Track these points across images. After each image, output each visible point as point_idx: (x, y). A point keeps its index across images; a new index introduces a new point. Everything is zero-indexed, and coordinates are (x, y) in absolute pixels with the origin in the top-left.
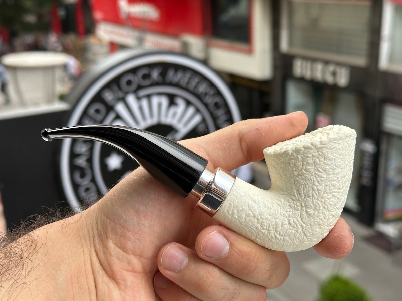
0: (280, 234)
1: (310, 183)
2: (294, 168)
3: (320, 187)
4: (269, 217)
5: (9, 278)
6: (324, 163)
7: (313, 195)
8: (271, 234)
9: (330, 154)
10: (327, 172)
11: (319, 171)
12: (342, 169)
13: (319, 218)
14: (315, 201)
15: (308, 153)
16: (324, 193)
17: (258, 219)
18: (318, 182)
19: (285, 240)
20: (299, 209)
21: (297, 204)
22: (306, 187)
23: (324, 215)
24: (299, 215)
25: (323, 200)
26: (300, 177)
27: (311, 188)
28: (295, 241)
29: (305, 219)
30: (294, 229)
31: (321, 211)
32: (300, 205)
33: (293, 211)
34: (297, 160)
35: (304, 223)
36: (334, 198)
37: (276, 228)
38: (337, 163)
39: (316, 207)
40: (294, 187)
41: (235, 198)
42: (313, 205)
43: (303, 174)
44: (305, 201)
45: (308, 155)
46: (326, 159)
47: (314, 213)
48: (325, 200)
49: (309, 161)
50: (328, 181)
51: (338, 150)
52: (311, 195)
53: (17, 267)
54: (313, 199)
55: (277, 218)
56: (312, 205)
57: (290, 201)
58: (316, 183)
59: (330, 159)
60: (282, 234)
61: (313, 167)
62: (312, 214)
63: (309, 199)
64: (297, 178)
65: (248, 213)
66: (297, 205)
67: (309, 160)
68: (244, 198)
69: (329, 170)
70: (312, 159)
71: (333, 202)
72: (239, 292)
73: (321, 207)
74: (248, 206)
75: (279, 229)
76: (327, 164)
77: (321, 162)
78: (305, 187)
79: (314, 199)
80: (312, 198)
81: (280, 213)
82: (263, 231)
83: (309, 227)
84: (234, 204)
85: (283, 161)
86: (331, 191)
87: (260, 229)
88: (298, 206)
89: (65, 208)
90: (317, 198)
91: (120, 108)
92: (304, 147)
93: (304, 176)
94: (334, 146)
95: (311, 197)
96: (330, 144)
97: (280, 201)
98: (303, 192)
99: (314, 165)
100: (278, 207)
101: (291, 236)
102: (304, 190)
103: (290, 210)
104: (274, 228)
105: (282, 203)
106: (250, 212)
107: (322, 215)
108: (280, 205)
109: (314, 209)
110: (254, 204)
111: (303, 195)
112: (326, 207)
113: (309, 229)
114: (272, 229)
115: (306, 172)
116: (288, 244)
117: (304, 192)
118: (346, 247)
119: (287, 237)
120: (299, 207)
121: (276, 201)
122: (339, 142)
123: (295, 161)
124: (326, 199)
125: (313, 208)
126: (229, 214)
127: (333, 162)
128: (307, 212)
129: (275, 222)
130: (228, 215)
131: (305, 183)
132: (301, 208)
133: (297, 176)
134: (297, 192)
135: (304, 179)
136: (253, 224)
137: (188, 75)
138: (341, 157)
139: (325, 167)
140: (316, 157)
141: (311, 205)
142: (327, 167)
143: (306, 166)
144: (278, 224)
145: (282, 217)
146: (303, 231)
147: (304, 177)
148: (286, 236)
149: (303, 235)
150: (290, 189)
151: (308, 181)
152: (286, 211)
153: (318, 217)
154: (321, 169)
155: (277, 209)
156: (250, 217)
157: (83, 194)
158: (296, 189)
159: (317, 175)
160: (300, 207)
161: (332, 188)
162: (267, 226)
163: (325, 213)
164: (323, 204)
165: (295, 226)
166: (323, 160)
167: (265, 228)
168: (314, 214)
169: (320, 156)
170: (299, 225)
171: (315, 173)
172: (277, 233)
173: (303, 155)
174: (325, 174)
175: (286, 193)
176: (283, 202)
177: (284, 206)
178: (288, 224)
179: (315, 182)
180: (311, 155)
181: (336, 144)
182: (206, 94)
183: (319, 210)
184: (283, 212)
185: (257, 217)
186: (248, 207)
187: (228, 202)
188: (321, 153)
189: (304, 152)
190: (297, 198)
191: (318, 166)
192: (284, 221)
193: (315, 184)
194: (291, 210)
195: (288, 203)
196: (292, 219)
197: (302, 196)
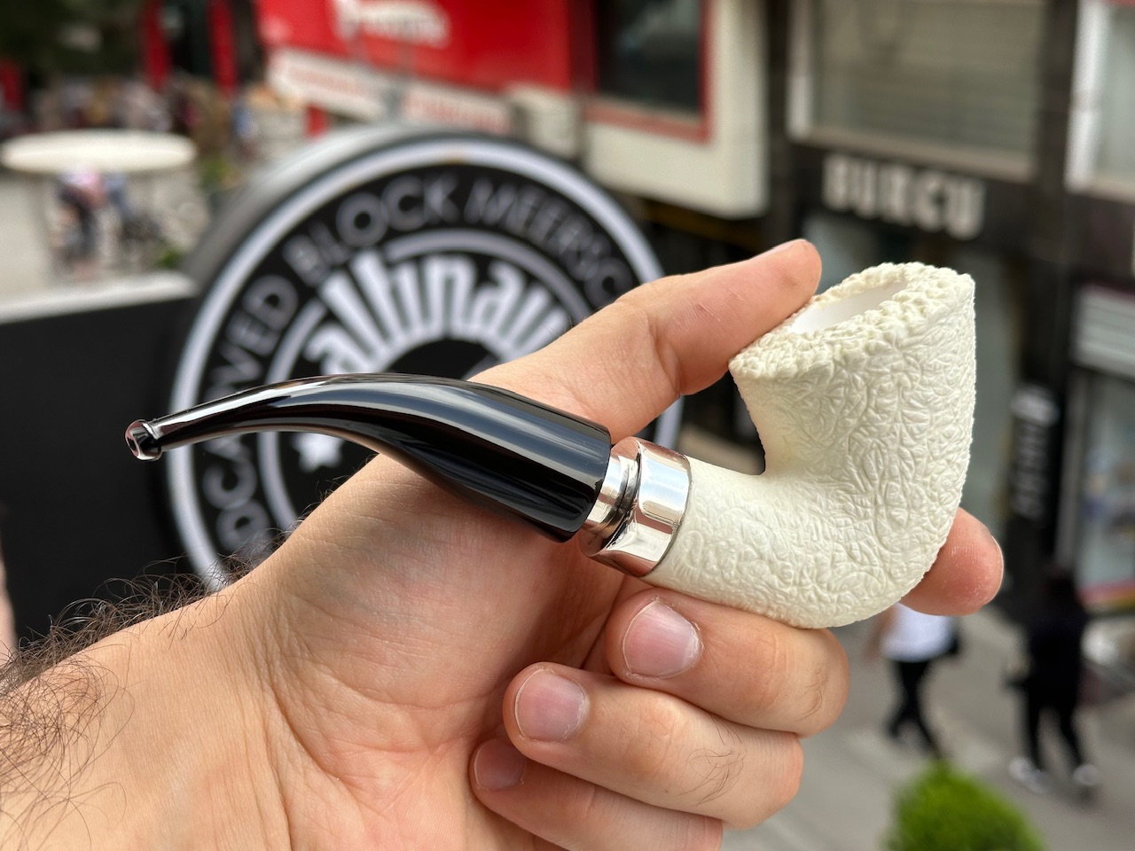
0: (829, 589)
1: (893, 441)
2: (844, 408)
3: (917, 449)
4: (799, 551)
5: (22, 788)
6: (922, 383)
7: (902, 472)
8: (807, 594)
9: (933, 356)
10: (932, 404)
11: (913, 407)
12: (961, 388)
13: (923, 528)
14: (910, 486)
15: (880, 364)
16: (929, 461)
17: (770, 562)
18: (912, 435)
19: (843, 600)
20: (870, 514)
21: (862, 502)
22: (882, 453)
23: (932, 517)
24: (873, 528)
25: (928, 479)
26: (865, 432)
27: (896, 456)
28: (867, 598)
29: (889, 535)
30: (863, 569)
31: (924, 510)
32: (871, 502)
33: (853, 522)
34: (853, 386)
35: (886, 548)
36: (951, 467)
37: (818, 576)
38: (952, 375)
39: (912, 502)
40: (850, 457)
41: (705, 520)
42: (905, 496)
43: (872, 421)
44: (883, 491)
45: (880, 370)
46: (928, 371)
47: (909, 516)
48: (932, 479)
49: (885, 385)
50: (935, 428)
51: (949, 342)
52: (897, 472)
53: (44, 754)
54: (903, 482)
55: (818, 550)
56: (902, 497)
57: (841, 497)
58: (908, 440)
59: (935, 369)
60: (835, 588)
61: (897, 399)
62: (905, 520)
63: (893, 483)
64: (858, 435)
65: (743, 552)
66: (862, 506)
67: (886, 382)
68: (726, 512)
69: (935, 398)
70: (893, 378)
71: (949, 477)
72: (741, 757)
73: (926, 497)
74: (742, 533)
75: (827, 576)
76: (931, 384)
77: (914, 383)
78: (880, 455)
79: (905, 480)
80: (900, 479)
81: (823, 532)
82: (787, 590)
83: (900, 554)
84: (704, 535)
85: (811, 394)
86: (944, 452)
87: (780, 585)
88: (866, 507)
89: (172, 577)
90: (914, 477)
91: (337, 292)
92: (867, 349)
93: (875, 427)
94: (940, 335)
95: (897, 477)
96: (933, 329)
97: (815, 500)
98: (875, 469)
99: (897, 392)
100: (814, 519)
101: (858, 587)
102: (877, 462)
103: (846, 522)
104: (815, 577)
105: (821, 506)
106: (750, 549)
107: (927, 518)
108: (818, 513)
109: (908, 505)
110: (755, 525)
111: (877, 476)
112: (936, 494)
113: (899, 561)
114: (809, 580)
115: (878, 416)
116: (850, 607)
117: (878, 469)
118: (987, 578)
119: (848, 592)
120: (869, 510)
121: (806, 503)
122: (949, 321)
123: (847, 390)
124: (935, 476)
125: (905, 504)
126: (693, 563)
127: (943, 375)
128: (891, 518)
129: (816, 560)
130: (692, 568)
131: (879, 446)
132: (874, 510)
133: (857, 430)
134: (858, 470)
135: (874, 433)
136: (761, 578)
137: (530, 200)
138: (958, 357)
139: (925, 393)
140: (901, 371)
141: (899, 498)
142: (930, 392)
143: (879, 400)
144: (823, 564)
145: (830, 545)
146: (884, 567)
147: (874, 429)
148: (844, 590)
149: (885, 578)
150: (839, 466)
151: (886, 438)
152: (838, 526)
153: (918, 524)
154: (918, 401)
155: (812, 525)
156: (751, 561)
157: (231, 535)
158: (854, 462)
159: (909, 418)
160: (871, 508)
161: (946, 444)
162: (795, 575)
163: (933, 512)
164: (928, 488)
165: (866, 559)
166: (918, 375)
167: (791, 580)
168: (909, 519)
169: (911, 367)
170: (873, 555)
171: (903, 414)
172: (822, 588)
173: (868, 371)
174: (926, 411)
175: (826, 477)
176: (823, 504)
177: (827, 513)
178: (846, 558)
179: (906, 436)
180: (888, 368)
181: (945, 327)
182: (579, 255)
183: (921, 506)
184: (830, 529)
185: (769, 555)
186: (743, 537)
187: (690, 532)
188: (912, 360)
189: (869, 364)
190: (862, 487)
191: (907, 394)
192: (837, 553)
193: (905, 442)
194: (850, 521)
195: (838, 505)
196: (855, 545)
197: (875, 480)
